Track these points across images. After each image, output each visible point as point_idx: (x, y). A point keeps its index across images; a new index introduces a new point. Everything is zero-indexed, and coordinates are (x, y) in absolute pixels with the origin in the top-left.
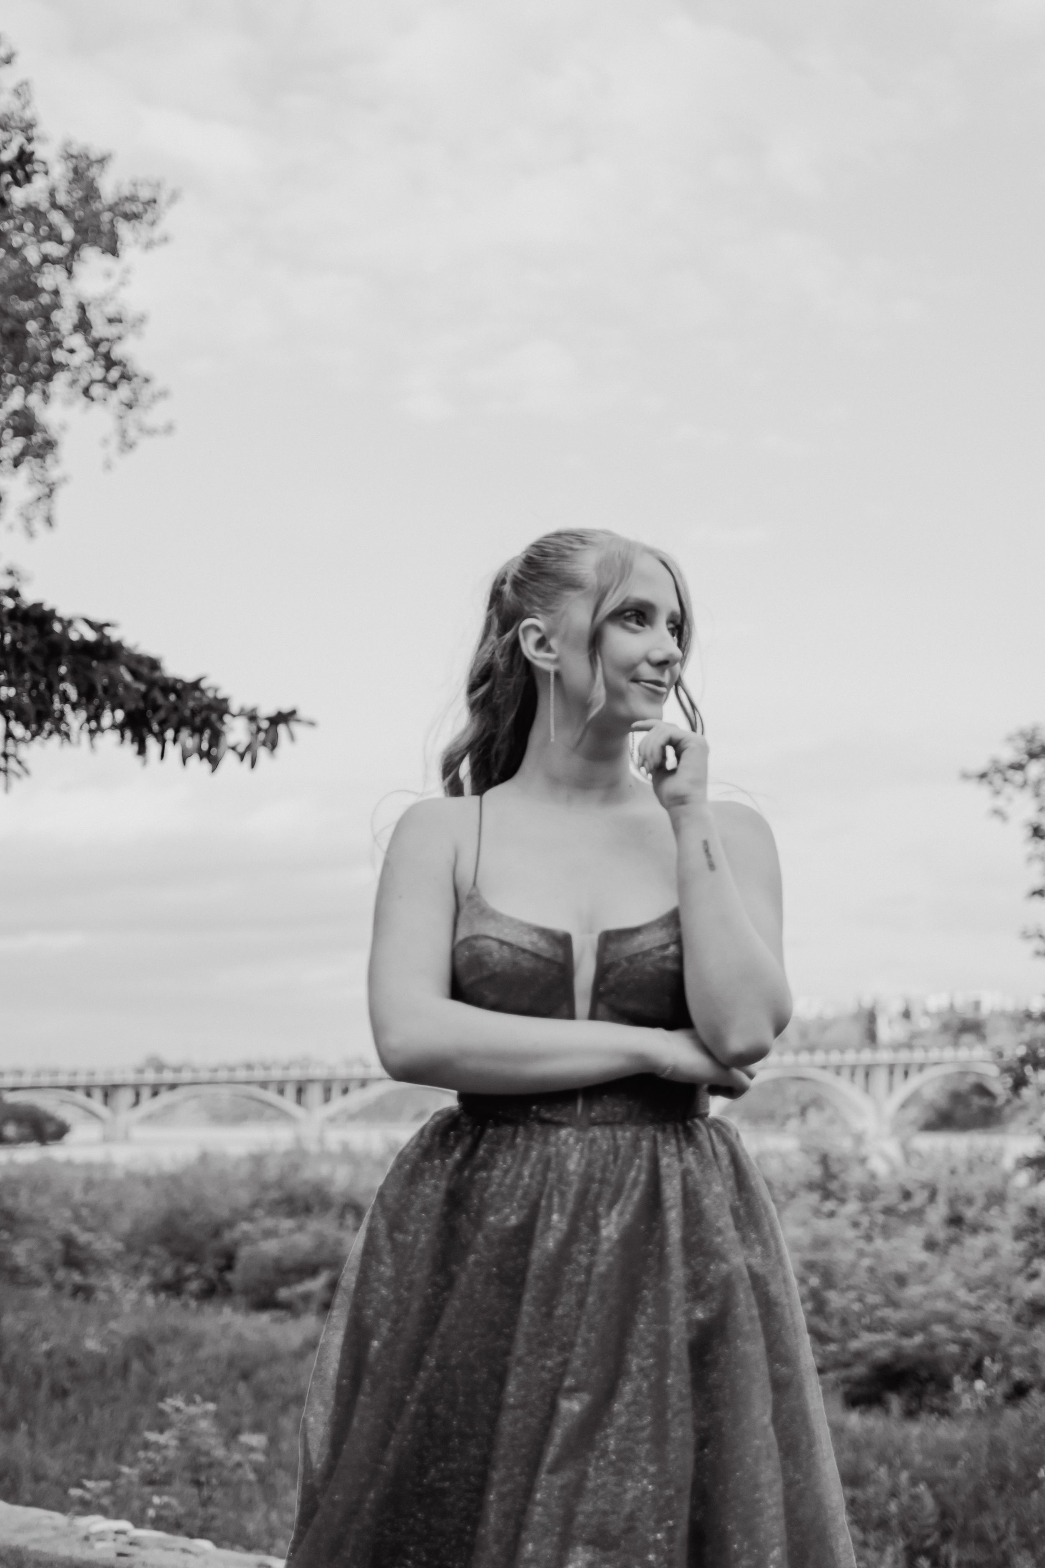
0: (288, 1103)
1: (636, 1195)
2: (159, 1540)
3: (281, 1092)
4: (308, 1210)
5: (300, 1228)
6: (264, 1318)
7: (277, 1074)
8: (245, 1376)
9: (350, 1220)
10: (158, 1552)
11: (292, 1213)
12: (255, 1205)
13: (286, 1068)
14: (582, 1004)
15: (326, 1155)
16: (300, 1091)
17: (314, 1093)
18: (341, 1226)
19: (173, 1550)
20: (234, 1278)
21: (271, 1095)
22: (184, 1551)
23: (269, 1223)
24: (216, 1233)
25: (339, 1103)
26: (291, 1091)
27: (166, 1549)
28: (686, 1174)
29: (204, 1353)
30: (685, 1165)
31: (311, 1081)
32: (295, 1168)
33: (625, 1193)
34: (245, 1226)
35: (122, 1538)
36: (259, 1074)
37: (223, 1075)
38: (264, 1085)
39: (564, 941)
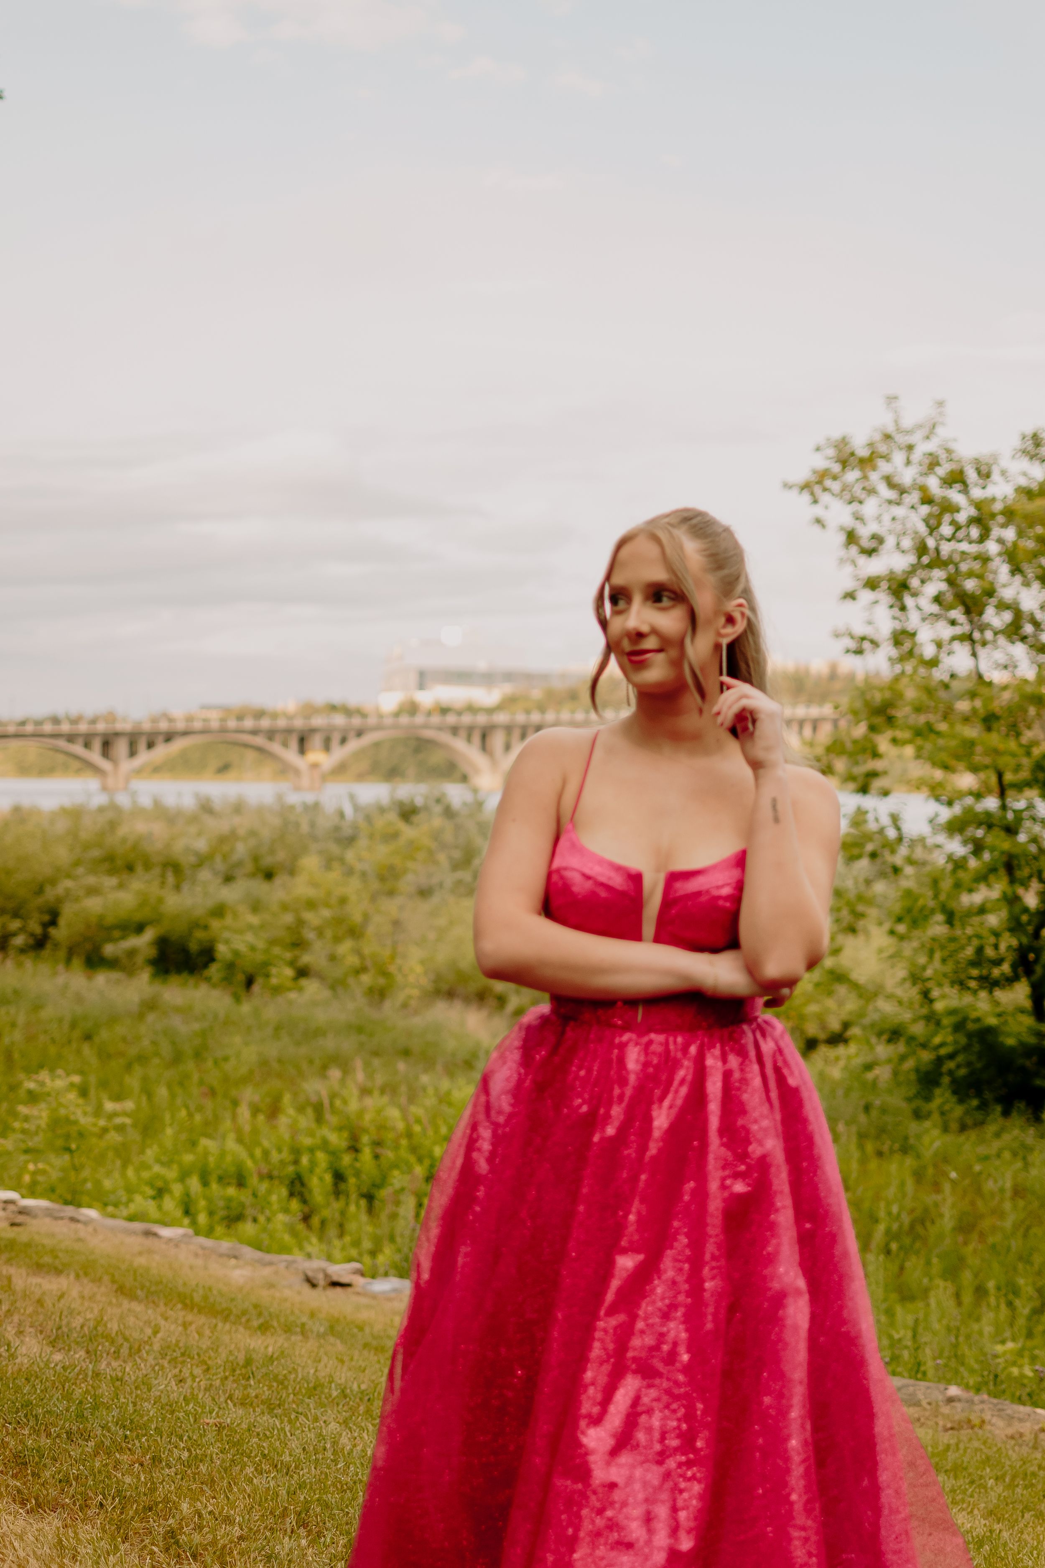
0: (95, 756)
1: (684, 1090)
2: (47, 1209)
3: (87, 745)
4: (130, 868)
5: (121, 886)
6: (101, 978)
7: (83, 728)
8: (88, 1037)
9: (171, 879)
10: (47, 1220)
11: (112, 872)
12: (77, 863)
13: (93, 721)
14: (649, 927)
15: (138, 812)
16: (107, 746)
17: (121, 747)
18: (163, 884)
19: (62, 1218)
20: (60, 933)
21: (78, 749)
22: (73, 1220)
23: (91, 880)
24: (40, 890)
25: (144, 757)
26: (97, 744)
27: (56, 1218)
28: (727, 1075)
29: (46, 1013)
30: (728, 1066)
31: (117, 734)
32: (113, 825)
33: (673, 1089)
34: (68, 883)
35: (11, 1207)
36: (65, 728)
37: (29, 728)
38: (71, 738)
39: (636, 879)
